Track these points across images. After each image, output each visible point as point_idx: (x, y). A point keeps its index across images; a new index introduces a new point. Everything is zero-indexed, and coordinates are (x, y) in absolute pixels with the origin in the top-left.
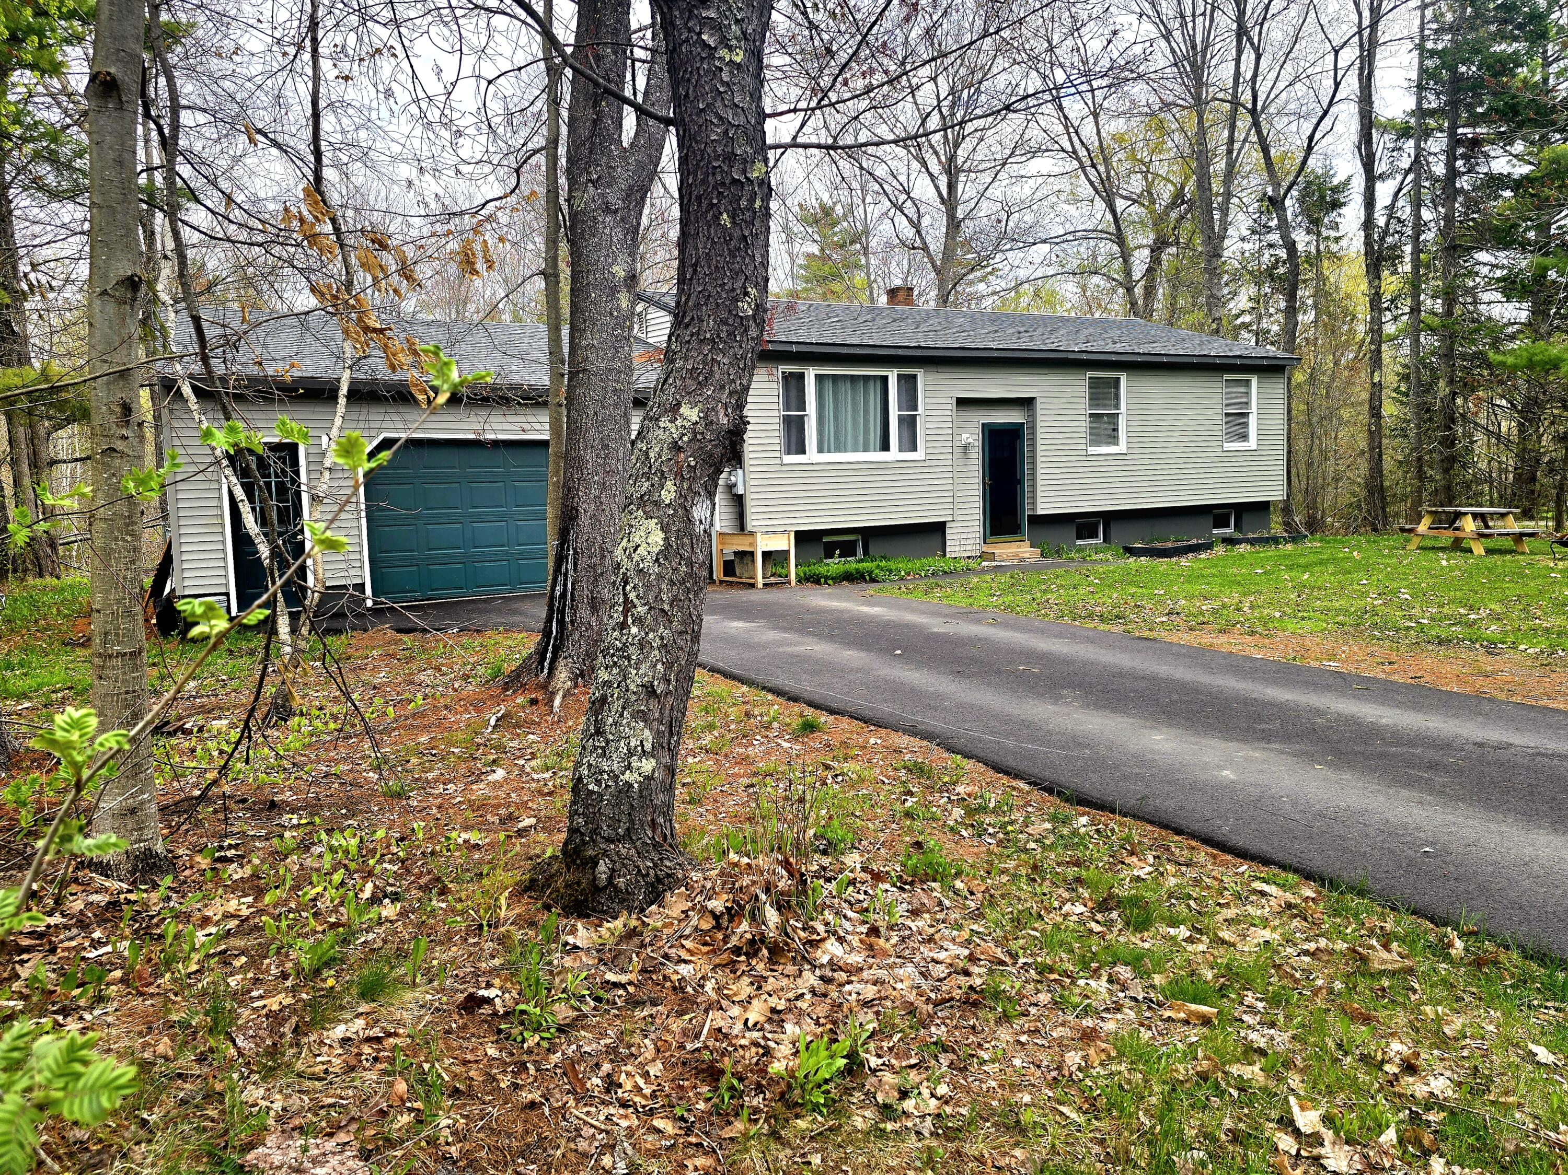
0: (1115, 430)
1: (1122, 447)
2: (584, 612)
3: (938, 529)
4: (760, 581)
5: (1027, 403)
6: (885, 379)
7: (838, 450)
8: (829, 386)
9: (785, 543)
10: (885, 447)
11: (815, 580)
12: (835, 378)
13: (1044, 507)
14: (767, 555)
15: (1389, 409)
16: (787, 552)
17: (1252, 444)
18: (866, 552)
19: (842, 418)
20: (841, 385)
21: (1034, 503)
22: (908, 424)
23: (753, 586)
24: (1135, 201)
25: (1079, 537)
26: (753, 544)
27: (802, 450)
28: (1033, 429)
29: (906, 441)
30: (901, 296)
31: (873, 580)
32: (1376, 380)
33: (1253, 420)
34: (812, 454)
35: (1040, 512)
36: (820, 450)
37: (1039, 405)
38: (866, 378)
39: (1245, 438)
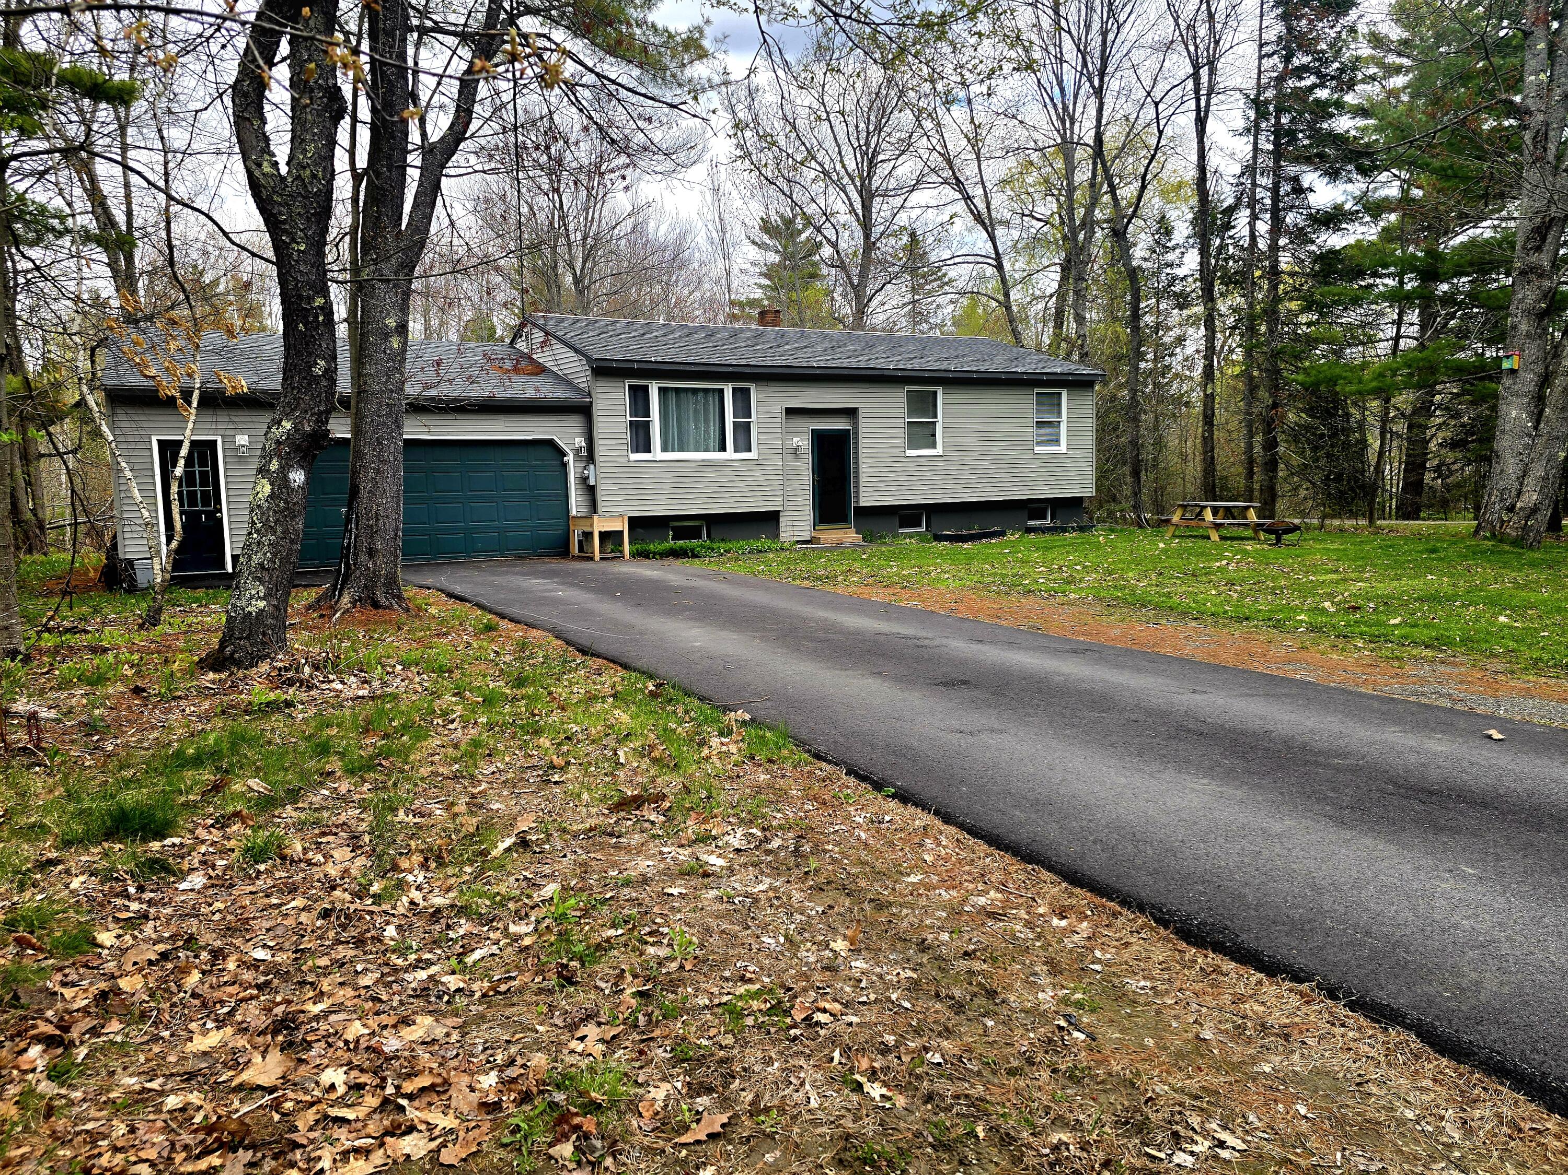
0: (934, 435)
1: (939, 451)
2: (363, 558)
3: (773, 517)
4: (597, 555)
5: (851, 413)
6: (721, 391)
7: (681, 449)
8: (672, 396)
9: (620, 525)
10: (723, 448)
11: (644, 555)
12: (677, 390)
13: (867, 499)
14: (604, 536)
15: (1220, 415)
16: (621, 533)
17: (1063, 448)
18: (709, 536)
19: (684, 424)
20: (682, 395)
21: (857, 497)
22: (743, 430)
23: (592, 559)
24: (1047, 223)
25: (901, 527)
26: (592, 525)
27: (648, 450)
28: (856, 433)
29: (742, 443)
30: (769, 318)
31: (695, 556)
32: (1209, 391)
33: (1063, 428)
34: (657, 453)
35: (862, 504)
36: (665, 449)
37: (861, 415)
38: (706, 391)
39: (1057, 443)
